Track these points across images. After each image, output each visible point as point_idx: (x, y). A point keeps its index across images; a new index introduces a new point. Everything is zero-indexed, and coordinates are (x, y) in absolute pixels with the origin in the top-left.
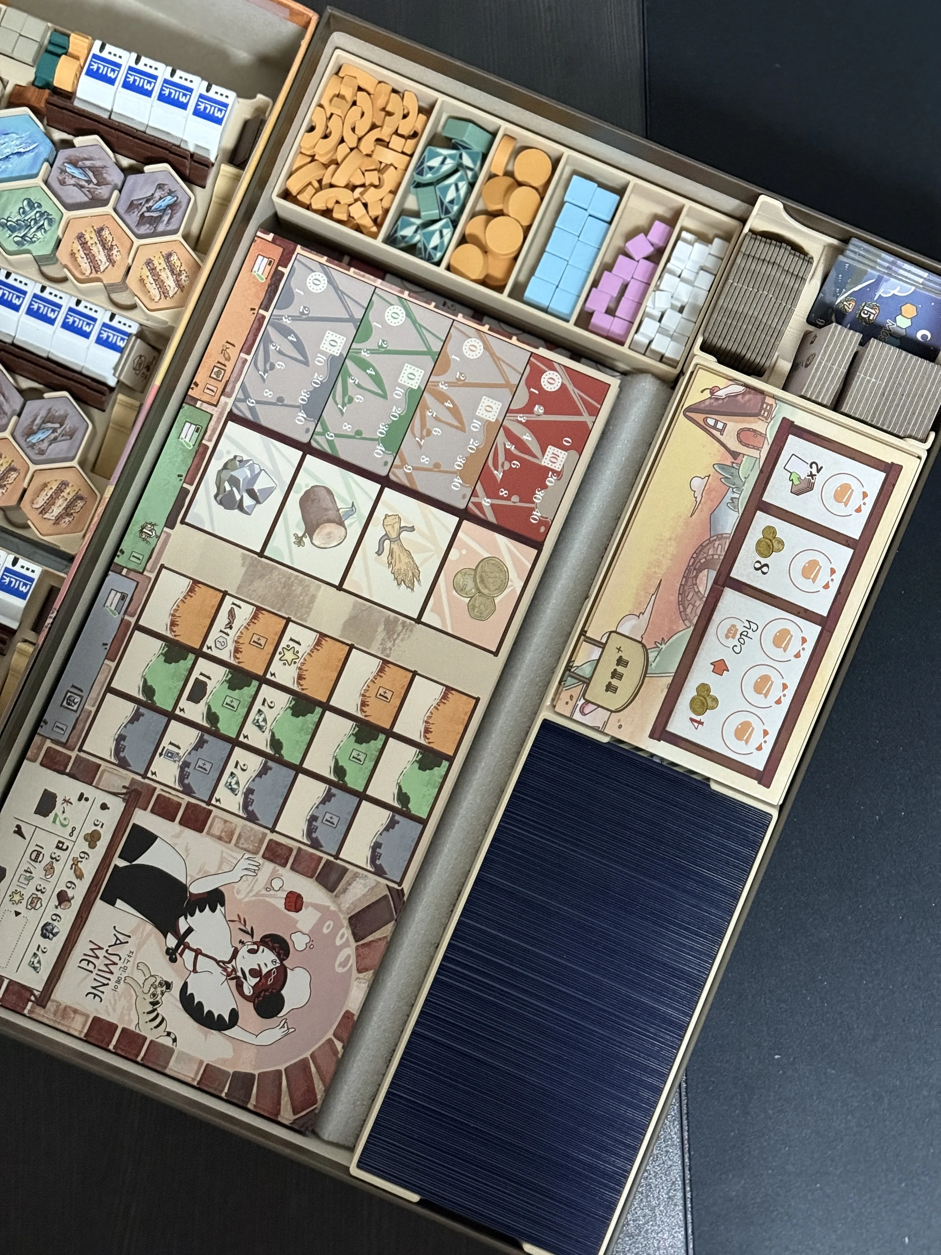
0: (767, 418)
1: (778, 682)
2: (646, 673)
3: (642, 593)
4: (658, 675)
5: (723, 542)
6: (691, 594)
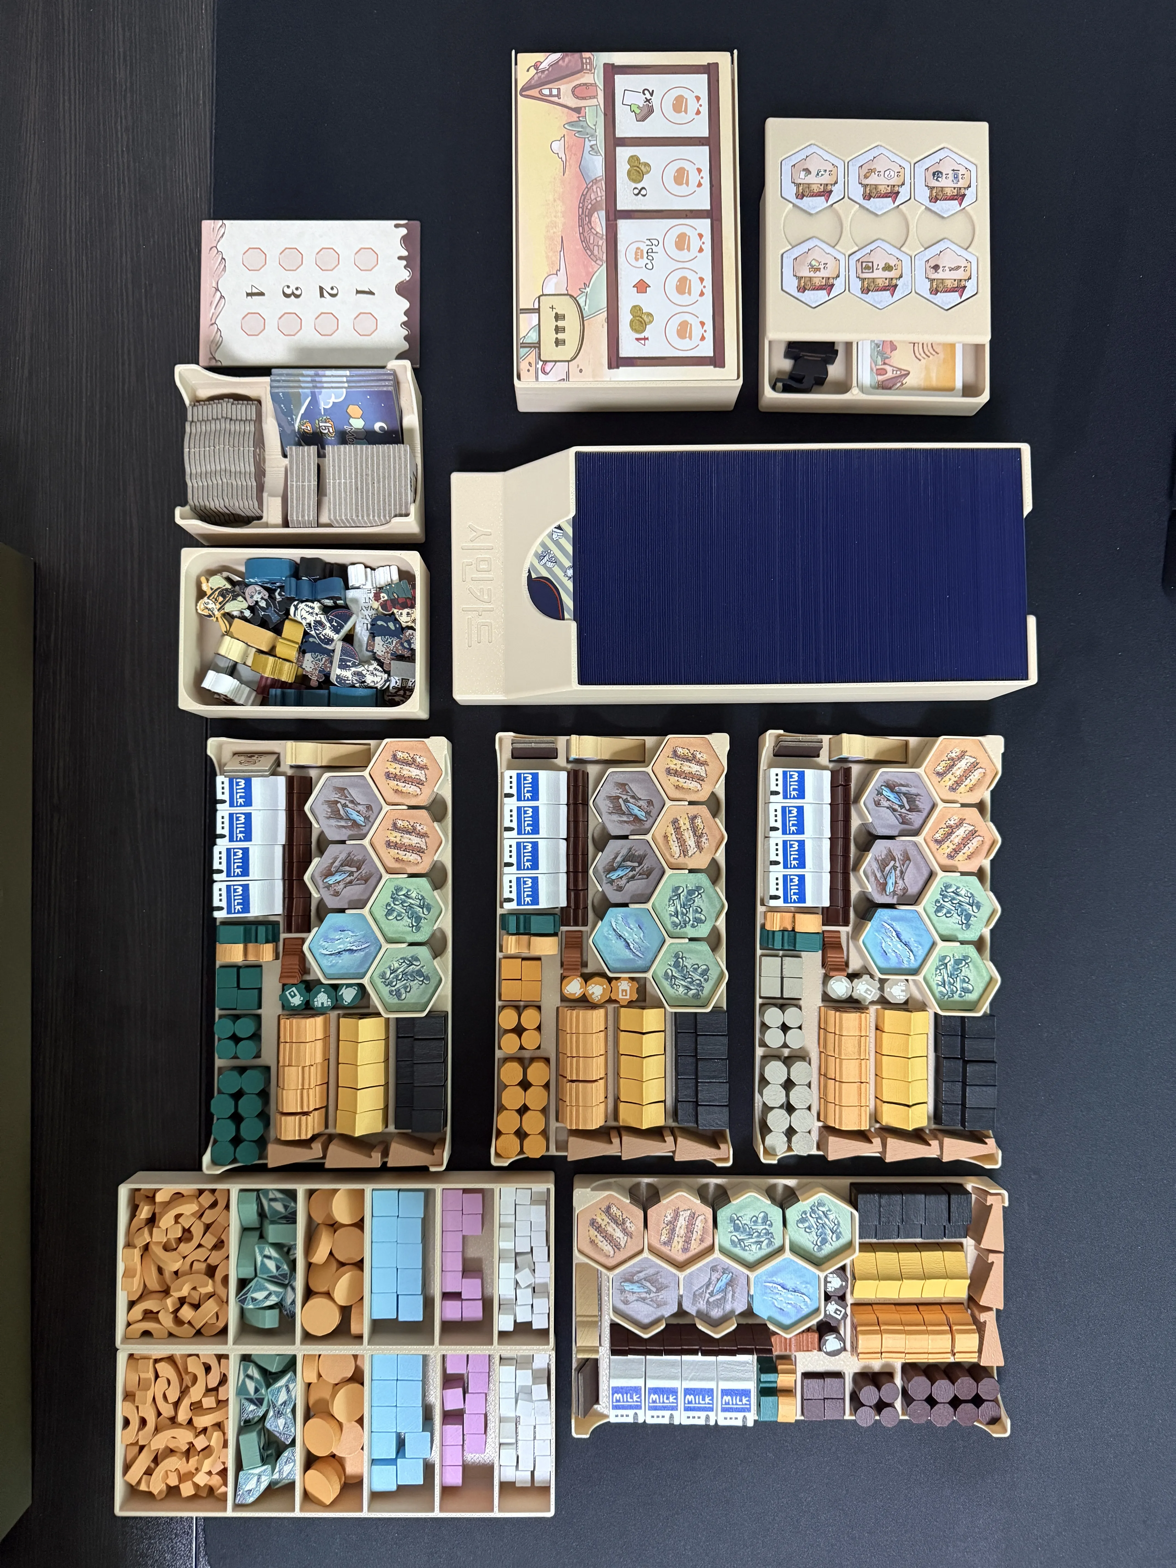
0: (590, 70)
1: (694, 279)
2: (583, 318)
3: (550, 254)
4: (594, 315)
5: (599, 184)
6: (592, 238)
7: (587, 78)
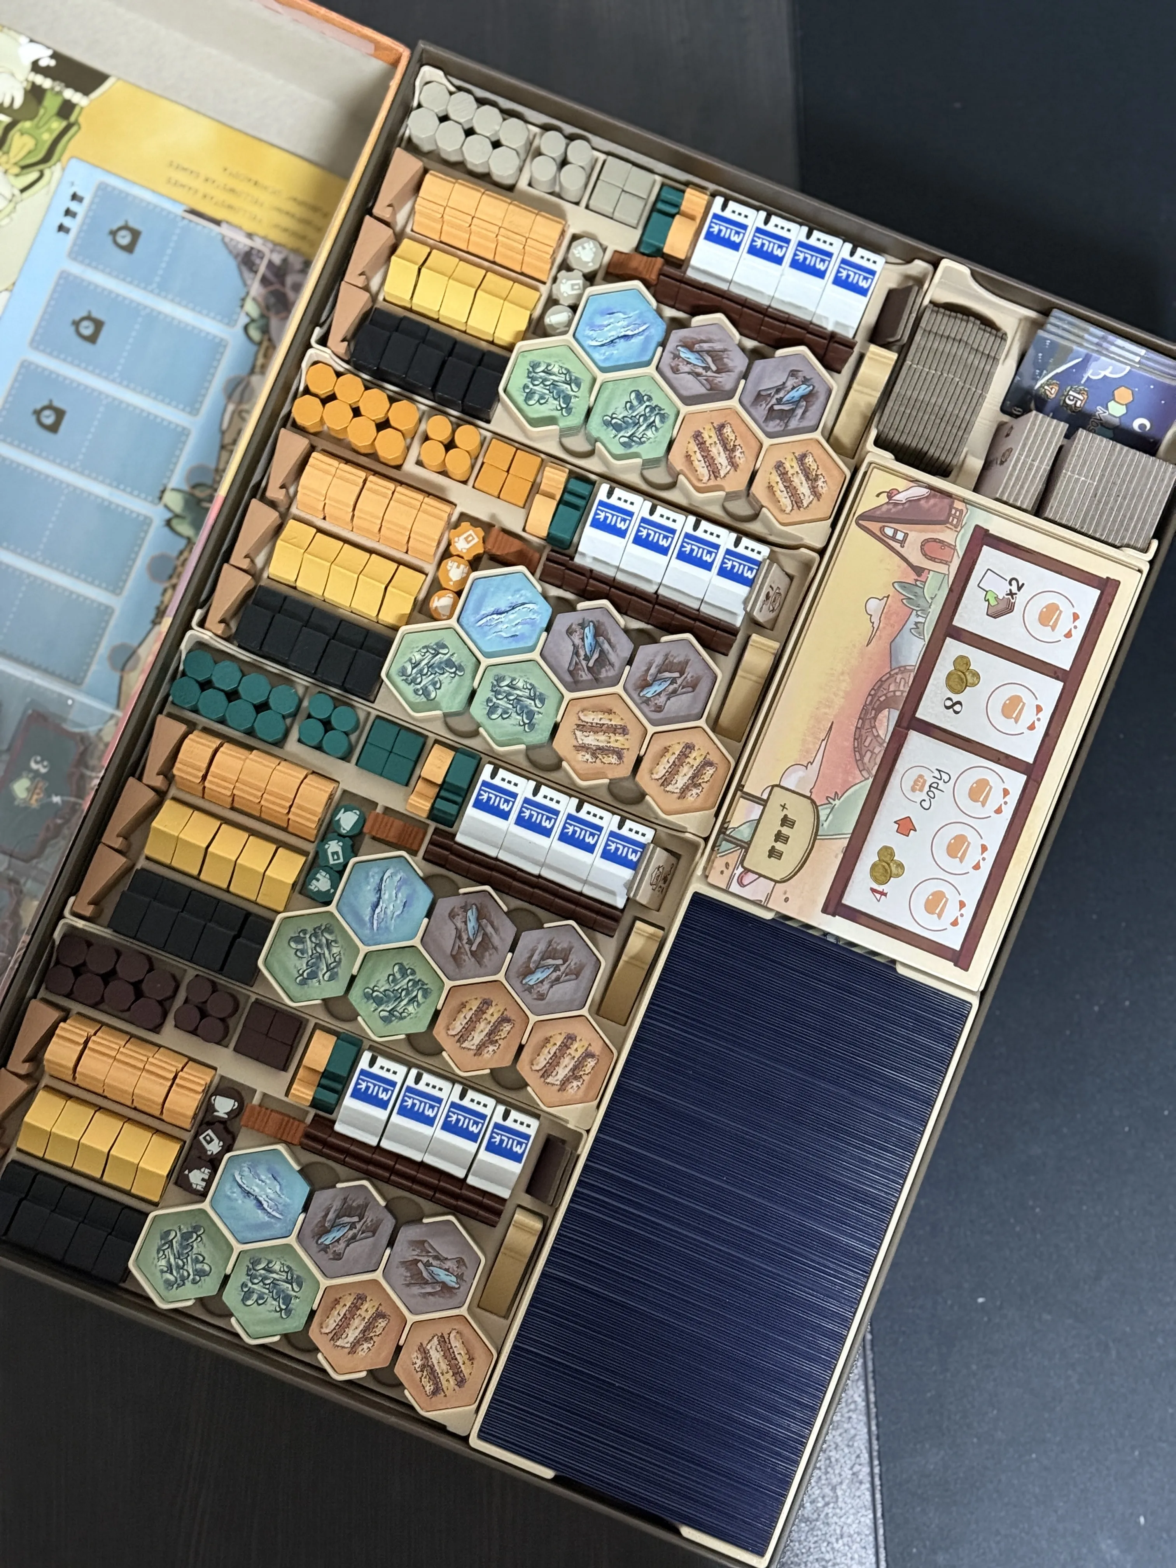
0: (956, 527)
1: (975, 843)
2: (816, 834)
3: (810, 739)
4: (831, 837)
5: (906, 675)
6: (869, 739)
7: (946, 535)
